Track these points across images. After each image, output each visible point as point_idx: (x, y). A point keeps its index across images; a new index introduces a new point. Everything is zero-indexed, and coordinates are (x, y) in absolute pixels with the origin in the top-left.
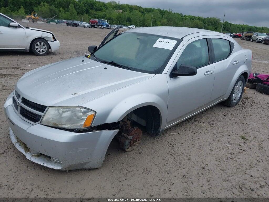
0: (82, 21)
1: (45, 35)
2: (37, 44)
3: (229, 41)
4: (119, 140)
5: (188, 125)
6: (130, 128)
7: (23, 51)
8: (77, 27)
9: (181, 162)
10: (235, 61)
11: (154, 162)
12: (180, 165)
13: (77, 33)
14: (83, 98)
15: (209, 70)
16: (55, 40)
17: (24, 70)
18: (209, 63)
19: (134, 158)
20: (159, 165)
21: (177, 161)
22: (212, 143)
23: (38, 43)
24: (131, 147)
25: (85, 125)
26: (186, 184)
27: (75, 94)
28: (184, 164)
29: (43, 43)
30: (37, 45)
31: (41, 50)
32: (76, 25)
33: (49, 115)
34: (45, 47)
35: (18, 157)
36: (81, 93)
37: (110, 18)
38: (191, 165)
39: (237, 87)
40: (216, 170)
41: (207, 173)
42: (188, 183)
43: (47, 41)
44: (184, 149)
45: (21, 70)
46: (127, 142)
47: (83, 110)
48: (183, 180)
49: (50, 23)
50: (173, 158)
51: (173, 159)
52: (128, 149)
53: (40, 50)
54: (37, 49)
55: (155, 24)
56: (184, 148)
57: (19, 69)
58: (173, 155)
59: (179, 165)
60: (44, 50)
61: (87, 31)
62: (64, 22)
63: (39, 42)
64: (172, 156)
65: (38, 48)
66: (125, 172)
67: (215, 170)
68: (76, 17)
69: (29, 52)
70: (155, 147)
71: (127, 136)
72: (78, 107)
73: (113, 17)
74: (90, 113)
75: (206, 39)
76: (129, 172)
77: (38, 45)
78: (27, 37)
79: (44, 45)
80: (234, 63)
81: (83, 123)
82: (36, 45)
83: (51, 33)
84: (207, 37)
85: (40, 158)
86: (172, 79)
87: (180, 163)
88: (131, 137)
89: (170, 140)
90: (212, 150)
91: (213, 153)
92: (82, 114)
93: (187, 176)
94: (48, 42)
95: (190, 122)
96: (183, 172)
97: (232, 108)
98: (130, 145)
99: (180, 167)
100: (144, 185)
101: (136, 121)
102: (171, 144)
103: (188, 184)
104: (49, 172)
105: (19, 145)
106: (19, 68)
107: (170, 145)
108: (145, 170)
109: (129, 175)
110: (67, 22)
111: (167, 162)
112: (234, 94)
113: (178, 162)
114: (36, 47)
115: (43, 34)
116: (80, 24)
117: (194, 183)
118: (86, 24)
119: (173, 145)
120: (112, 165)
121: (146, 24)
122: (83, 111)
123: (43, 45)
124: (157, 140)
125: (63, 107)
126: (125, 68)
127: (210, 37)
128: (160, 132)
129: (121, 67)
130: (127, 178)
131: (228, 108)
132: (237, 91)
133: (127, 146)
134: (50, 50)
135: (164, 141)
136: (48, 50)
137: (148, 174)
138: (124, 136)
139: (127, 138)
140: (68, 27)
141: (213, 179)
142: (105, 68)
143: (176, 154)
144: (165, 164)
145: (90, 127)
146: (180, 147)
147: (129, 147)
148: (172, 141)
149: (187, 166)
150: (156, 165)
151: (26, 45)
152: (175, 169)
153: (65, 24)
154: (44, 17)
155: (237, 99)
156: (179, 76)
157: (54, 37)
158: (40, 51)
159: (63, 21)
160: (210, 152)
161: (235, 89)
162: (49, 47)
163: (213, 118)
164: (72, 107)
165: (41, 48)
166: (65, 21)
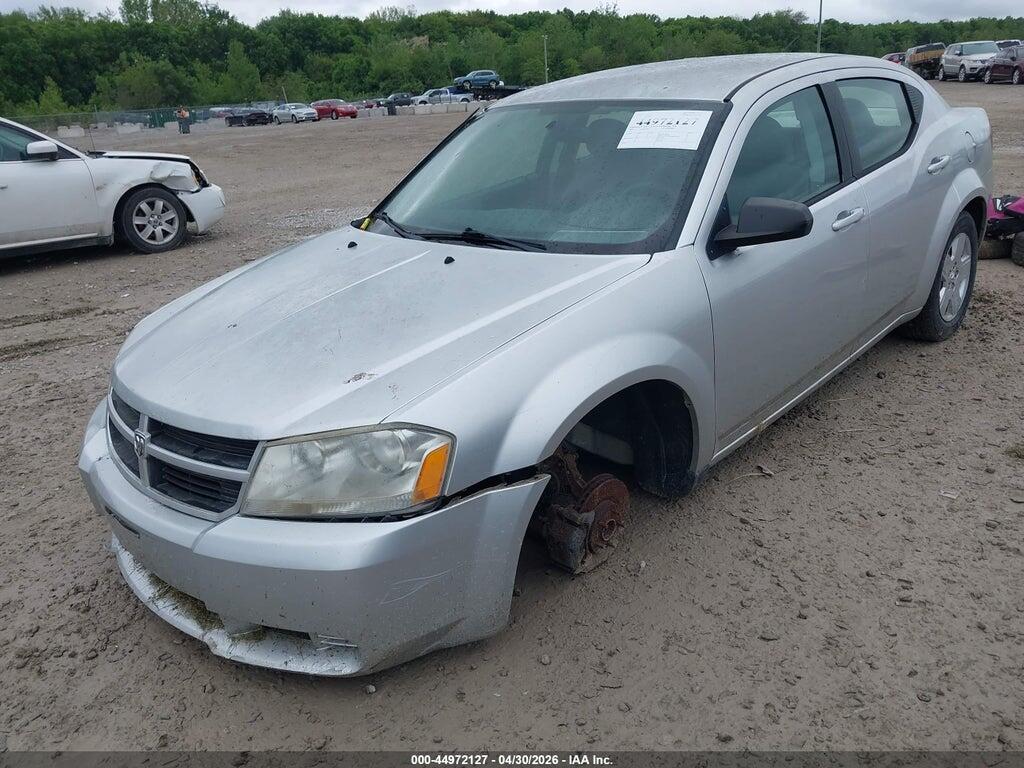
0: (280, 100)
1: (165, 171)
2: (140, 210)
3: (902, 84)
4: (544, 532)
5: (792, 436)
6: (580, 481)
7: (89, 244)
8: (269, 126)
9: (801, 583)
10: (935, 161)
11: (696, 601)
12: (801, 599)
13: (273, 147)
14: (394, 388)
15: (848, 209)
16: (204, 184)
17: (111, 313)
18: (841, 181)
19: (613, 597)
20: (721, 610)
21: (785, 585)
22: (903, 494)
23: (144, 206)
24: (594, 553)
25: (418, 493)
26: (847, 671)
27: (358, 377)
28: (816, 590)
29: (160, 204)
30: (141, 213)
31: (158, 231)
32: (262, 119)
33: (271, 475)
34: (171, 215)
35: (166, 657)
36: (381, 370)
37: (386, 72)
38: (843, 593)
39: (953, 257)
40: (950, 600)
41: (918, 617)
42: (854, 666)
43: (174, 193)
44: (802, 534)
45: (96, 315)
46: (577, 537)
47: (404, 434)
48: (831, 657)
49: (163, 126)
50: (768, 573)
51: (768, 578)
52: (583, 562)
53: (153, 232)
54: (141, 228)
55: (559, 71)
56: (798, 530)
57: (91, 315)
58: (766, 564)
59: (798, 598)
60: (166, 227)
61: (311, 135)
62: (218, 116)
63: (148, 200)
64: (762, 566)
65: (144, 226)
66: (594, 656)
67: (943, 599)
68: (259, 90)
69: (113, 245)
70: (686, 542)
71: (575, 514)
72: (381, 427)
73: (398, 68)
74: (432, 445)
75: (818, 86)
76: (611, 654)
77: (144, 215)
78: (98, 188)
79: (165, 210)
80: (931, 167)
81: (409, 487)
82: (137, 215)
83: (187, 161)
84: (820, 79)
85: (268, 642)
86: (717, 262)
87: (798, 589)
88: (589, 517)
89: (735, 506)
90: (912, 522)
91: (917, 532)
92: (401, 451)
93: (841, 640)
94: (180, 196)
95: (796, 421)
96: (820, 624)
97: (942, 345)
98: (589, 548)
99: (804, 606)
100: (681, 699)
101: (589, 448)
102: (743, 521)
103: (854, 672)
104: (299, 698)
105: (171, 607)
106: (89, 310)
107: (740, 525)
108: (670, 640)
109: (613, 665)
110: (228, 111)
111: (749, 594)
112: (944, 289)
113: (790, 588)
114: (137, 221)
115: (156, 167)
116: (276, 112)
117: (876, 664)
118: (299, 110)
119: (751, 521)
120: (538, 636)
121: (525, 75)
122: (403, 438)
123: (163, 212)
124: (686, 511)
125: (323, 437)
126: (526, 247)
127: (831, 77)
128: (696, 480)
129: (507, 244)
130: (609, 680)
131: (926, 348)
132: (953, 274)
133: (578, 553)
134: (189, 224)
135: (712, 513)
136: (182, 225)
137: (686, 652)
138: (560, 516)
139: (572, 523)
140: (236, 129)
141: (949, 636)
142: (449, 260)
143: (777, 558)
144: (741, 602)
145: (438, 498)
146: (783, 528)
147: (585, 557)
148: (745, 507)
149: (828, 597)
150: (708, 611)
151: (99, 220)
152: (788, 615)
153: (222, 121)
154: (141, 107)
155: (957, 305)
156: (741, 249)
157: (198, 175)
158: (153, 237)
159: (212, 109)
160: (903, 529)
161: (946, 268)
162: (188, 216)
163: (878, 397)
164: (361, 430)
165: (155, 223)
166: (220, 109)
